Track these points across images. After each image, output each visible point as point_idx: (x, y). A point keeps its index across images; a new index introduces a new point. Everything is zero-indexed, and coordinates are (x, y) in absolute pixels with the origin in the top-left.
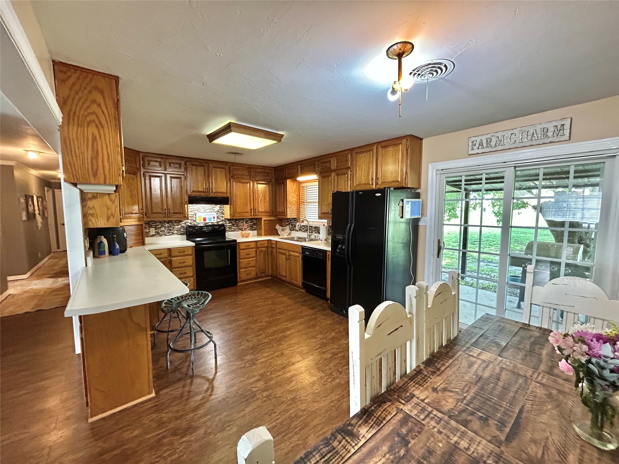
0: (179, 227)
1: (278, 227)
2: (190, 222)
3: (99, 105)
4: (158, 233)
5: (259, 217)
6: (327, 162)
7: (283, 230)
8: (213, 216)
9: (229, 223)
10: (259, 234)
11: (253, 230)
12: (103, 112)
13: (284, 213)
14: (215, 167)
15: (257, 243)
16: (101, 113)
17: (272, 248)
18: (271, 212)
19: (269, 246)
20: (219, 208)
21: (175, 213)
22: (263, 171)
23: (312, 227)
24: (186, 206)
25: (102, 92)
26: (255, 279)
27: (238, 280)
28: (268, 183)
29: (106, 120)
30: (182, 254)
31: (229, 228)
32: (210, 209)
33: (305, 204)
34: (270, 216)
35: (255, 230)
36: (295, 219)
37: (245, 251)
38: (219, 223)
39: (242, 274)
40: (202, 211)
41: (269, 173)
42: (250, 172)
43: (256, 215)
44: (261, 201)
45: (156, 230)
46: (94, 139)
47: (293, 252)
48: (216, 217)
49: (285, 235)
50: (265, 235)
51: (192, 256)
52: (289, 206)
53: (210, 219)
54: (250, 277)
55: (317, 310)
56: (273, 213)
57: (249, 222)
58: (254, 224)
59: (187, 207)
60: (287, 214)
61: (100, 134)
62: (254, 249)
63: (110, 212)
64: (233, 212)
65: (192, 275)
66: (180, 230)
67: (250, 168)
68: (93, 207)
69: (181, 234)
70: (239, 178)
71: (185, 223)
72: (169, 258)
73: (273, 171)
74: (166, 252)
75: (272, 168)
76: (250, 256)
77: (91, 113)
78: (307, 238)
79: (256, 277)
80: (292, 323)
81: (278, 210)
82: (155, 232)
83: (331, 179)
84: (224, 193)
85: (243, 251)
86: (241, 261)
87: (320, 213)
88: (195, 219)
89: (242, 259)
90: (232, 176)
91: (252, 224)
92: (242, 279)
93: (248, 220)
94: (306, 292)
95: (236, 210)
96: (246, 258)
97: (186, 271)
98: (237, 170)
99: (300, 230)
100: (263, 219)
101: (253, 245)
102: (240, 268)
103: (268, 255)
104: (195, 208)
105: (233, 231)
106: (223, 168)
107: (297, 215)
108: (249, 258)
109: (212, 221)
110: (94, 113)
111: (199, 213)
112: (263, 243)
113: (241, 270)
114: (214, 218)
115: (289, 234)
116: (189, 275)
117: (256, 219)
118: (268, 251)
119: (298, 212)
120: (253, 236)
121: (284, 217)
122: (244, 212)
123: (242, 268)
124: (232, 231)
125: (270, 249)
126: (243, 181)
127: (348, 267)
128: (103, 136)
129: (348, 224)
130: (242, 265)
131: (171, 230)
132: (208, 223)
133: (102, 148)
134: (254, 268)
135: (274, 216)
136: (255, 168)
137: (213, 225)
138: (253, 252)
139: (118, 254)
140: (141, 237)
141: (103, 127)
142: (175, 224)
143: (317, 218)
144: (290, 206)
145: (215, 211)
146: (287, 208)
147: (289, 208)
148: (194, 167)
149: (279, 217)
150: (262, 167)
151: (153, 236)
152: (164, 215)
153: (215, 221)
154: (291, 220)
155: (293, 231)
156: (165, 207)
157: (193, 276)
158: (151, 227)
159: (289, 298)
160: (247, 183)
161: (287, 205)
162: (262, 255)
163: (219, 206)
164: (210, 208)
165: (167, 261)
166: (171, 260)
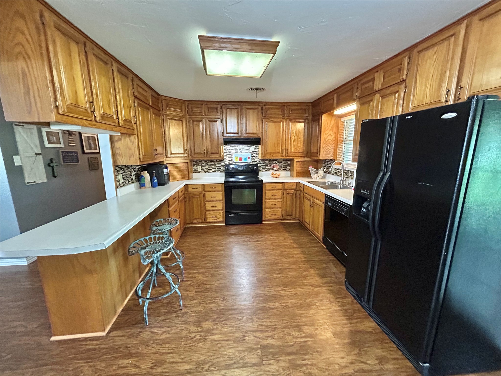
0: (220, 165)
1: (311, 169)
2: (228, 161)
3: (23, 33)
4: (204, 170)
5: (291, 158)
6: (369, 81)
7: (316, 173)
8: (248, 156)
9: (263, 163)
10: (292, 176)
11: (287, 171)
12: (27, 40)
13: (317, 153)
14: (248, 109)
15: (284, 185)
16: (26, 42)
17: (301, 191)
18: (305, 153)
19: (298, 189)
20: (254, 149)
21: (212, 153)
22: (299, 108)
23: (348, 171)
24: (221, 147)
25: (23, 17)
26: (281, 220)
27: (263, 219)
28: (305, 120)
29: (32, 49)
30: (213, 190)
31: (262, 168)
32: (245, 150)
33: (344, 142)
34: (304, 157)
35: (288, 171)
36: (331, 161)
37: (272, 191)
38: (254, 163)
39: (267, 213)
40: (239, 152)
41: (305, 110)
42: (284, 111)
43: (287, 156)
44: (294, 141)
45: (202, 167)
46: (24, 74)
47: (317, 199)
48: (251, 158)
49: (318, 178)
50: (297, 177)
51: (222, 192)
52: (322, 145)
53: (245, 159)
54: (276, 217)
55: (326, 280)
56: (307, 153)
57: (283, 162)
58: (288, 165)
59: (223, 148)
60: (320, 155)
61: (28, 66)
62: (281, 191)
63: (131, 152)
64: (265, 152)
65: (221, 208)
66: (220, 169)
67: (284, 106)
68: (119, 148)
69: (221, 172)
70: (272, 118)
71: (224, 163)
72: (203, 192)
73: (311, 107)
74: (201, 187)
75: (309, 104)
76: (276, 197)
77: (17, 44)
78: (340, 184)
79: (281, 218)
80: (285, 290)
81: (312, 151)
82: (201, 169)
83: (373, 106)
84: (256, 134)
85: (269, 191)
86: (266, 200)
87: (354, 154)
88: (232, 159)
89: (268, 199)
90: (265, 116)
91: (286, 164)
92: (267, 219)
93: (282, 160)
94: (326, 248)
95: (267, 151)
96: (272, 199)
97: (217, 205)
98: (269, 109)
99: (335, 173)
100: (296, 160)
101: (280, 186)
102: (266, 208)
103: (295, 197)
104: (233, 148)
105: (267, 171)
106: (255, 109)
107: (334, 156)
108: (275, 199)
109: (247, 161)
110: (20, 44)
111: (236, 154)
112: (291, 185)
113: (267, 210)
114: (249, 158)
115: (324, 177)
116: (220, 208)
117: (290, 159)
118: (296, 194)
119: (334, 152)
120: (286, 177)
121: (317, 158)
122: (275, 153)
123: (268, 208)
124: (265, 171)
125: (298, 192)
126: (276, 120)
127: (373, 239)
128: (31, 69)
129: (379, 173)
130: (267, 205)
131: (213, 168)
132: (243, 163)
133: (32, 83)
134: (280, 210)
135: (309, 157)
136: (289, 106)
137: (248, 165)
138: (279, 194)
139: (156, 187)
140: (187, 173)
141: (29, 58)
142: (216, 163)
143: (351, 159)
144: (324, 146)
145: (250, 151)
146: (320, 148)
147: (323, 148)
148: (228, 110)
149: (313, 158)
150: (297, 104)
151: (199, 172)
152: (204, 155)
153: (250, 161)
154: (328, 162)
155: (328, 175)
156: (205, 148)
157: (222, 210)
158: (198, 164)
159: (303, 253)
160: (280, 122)
161: (320, 145)
162: (289, 197)
163: (254, 146)
164: (245, 148)
165: (202, 195)
166: (205, 194)
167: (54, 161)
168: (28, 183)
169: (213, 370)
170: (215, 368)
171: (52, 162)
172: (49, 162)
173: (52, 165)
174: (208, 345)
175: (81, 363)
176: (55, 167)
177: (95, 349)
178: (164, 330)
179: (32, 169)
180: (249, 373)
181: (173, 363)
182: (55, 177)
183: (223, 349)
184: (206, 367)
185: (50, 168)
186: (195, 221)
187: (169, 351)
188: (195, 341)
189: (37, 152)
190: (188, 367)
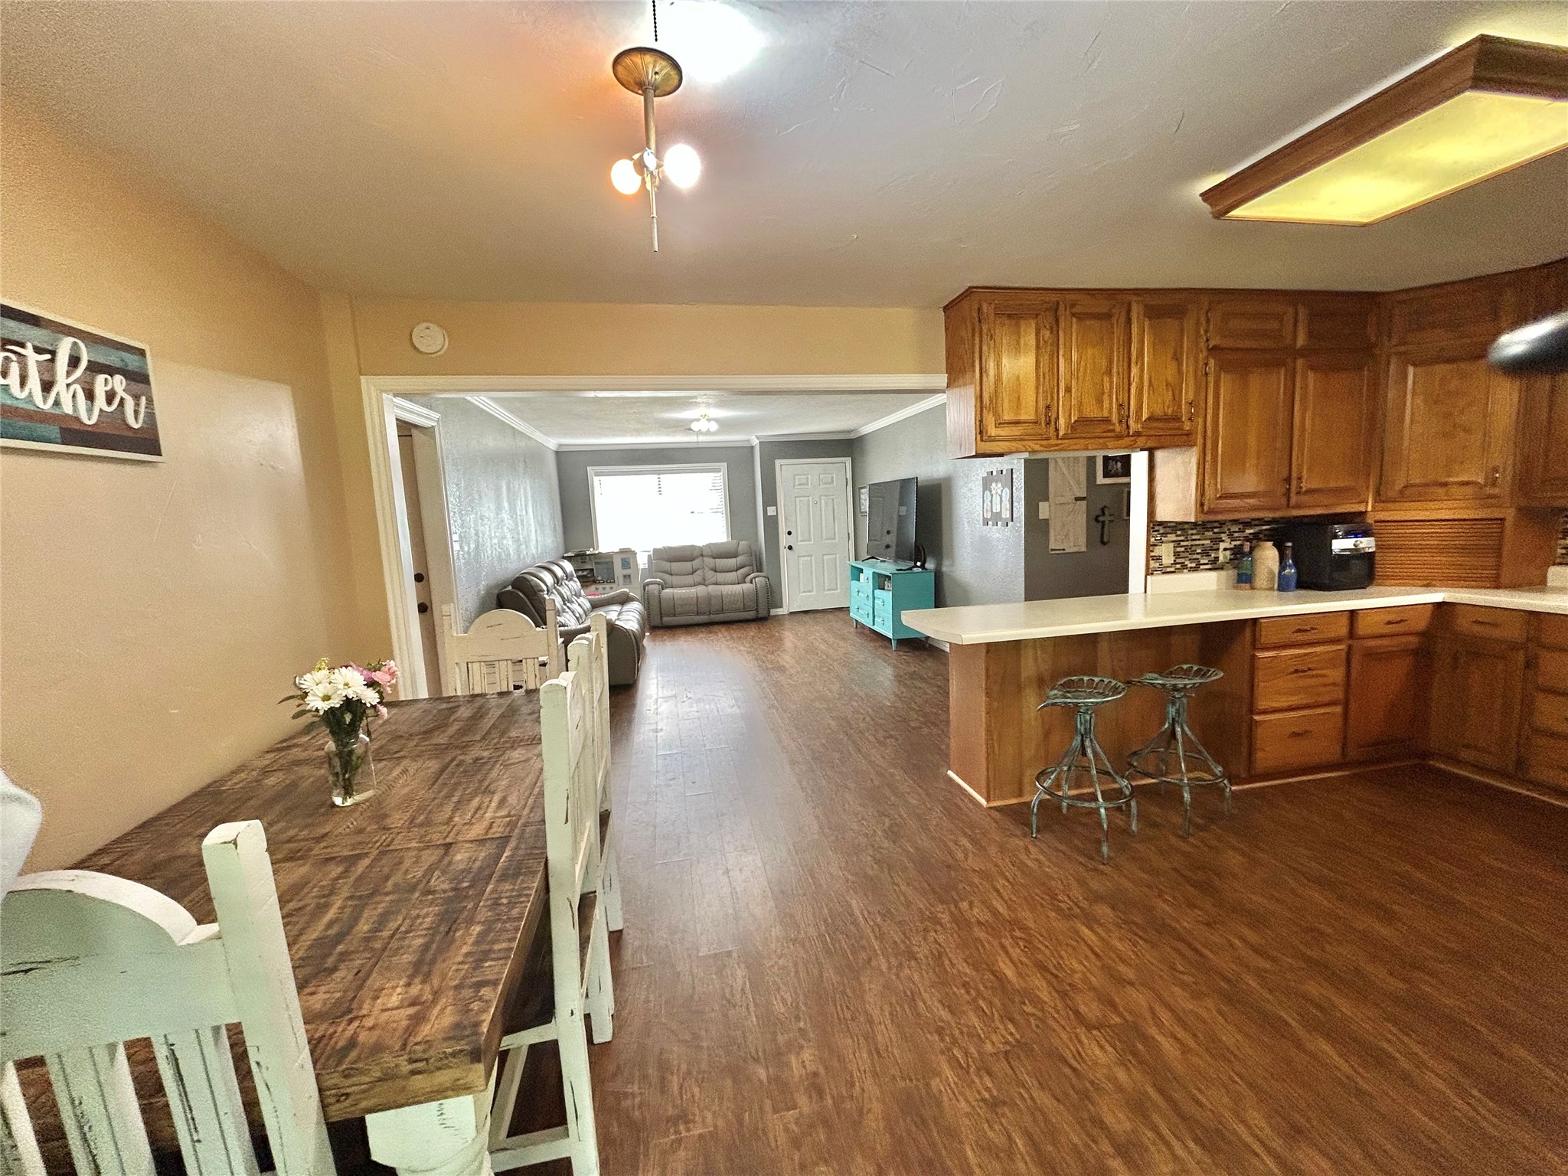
72: (1530, 647)
74: (1519, 622)
165: (1521, 657)
166: (1537, 657)
167: (1107, 512)
168: (1052, 550)
169: (1019, 947)
170: (1025, 947)
171: (1103, 514)
172: (1099, 512)
173: (1101, 519)
174: (1060, 925)
175: (938, 809)
176: (1107, 522)
177: (960, 809)
178: (1041, 857)
179: (1063, 525)
180: (1053, 1004)
181: (997, 891)
182: (1104, 543)
183: (1070, 950)
184: (1018, 933)
185: (1099, 526)
186: (1465, 755)
187: (1011, 880)
188: (1053, 904)
189: (1079, 495)
190: (1001, 910)
